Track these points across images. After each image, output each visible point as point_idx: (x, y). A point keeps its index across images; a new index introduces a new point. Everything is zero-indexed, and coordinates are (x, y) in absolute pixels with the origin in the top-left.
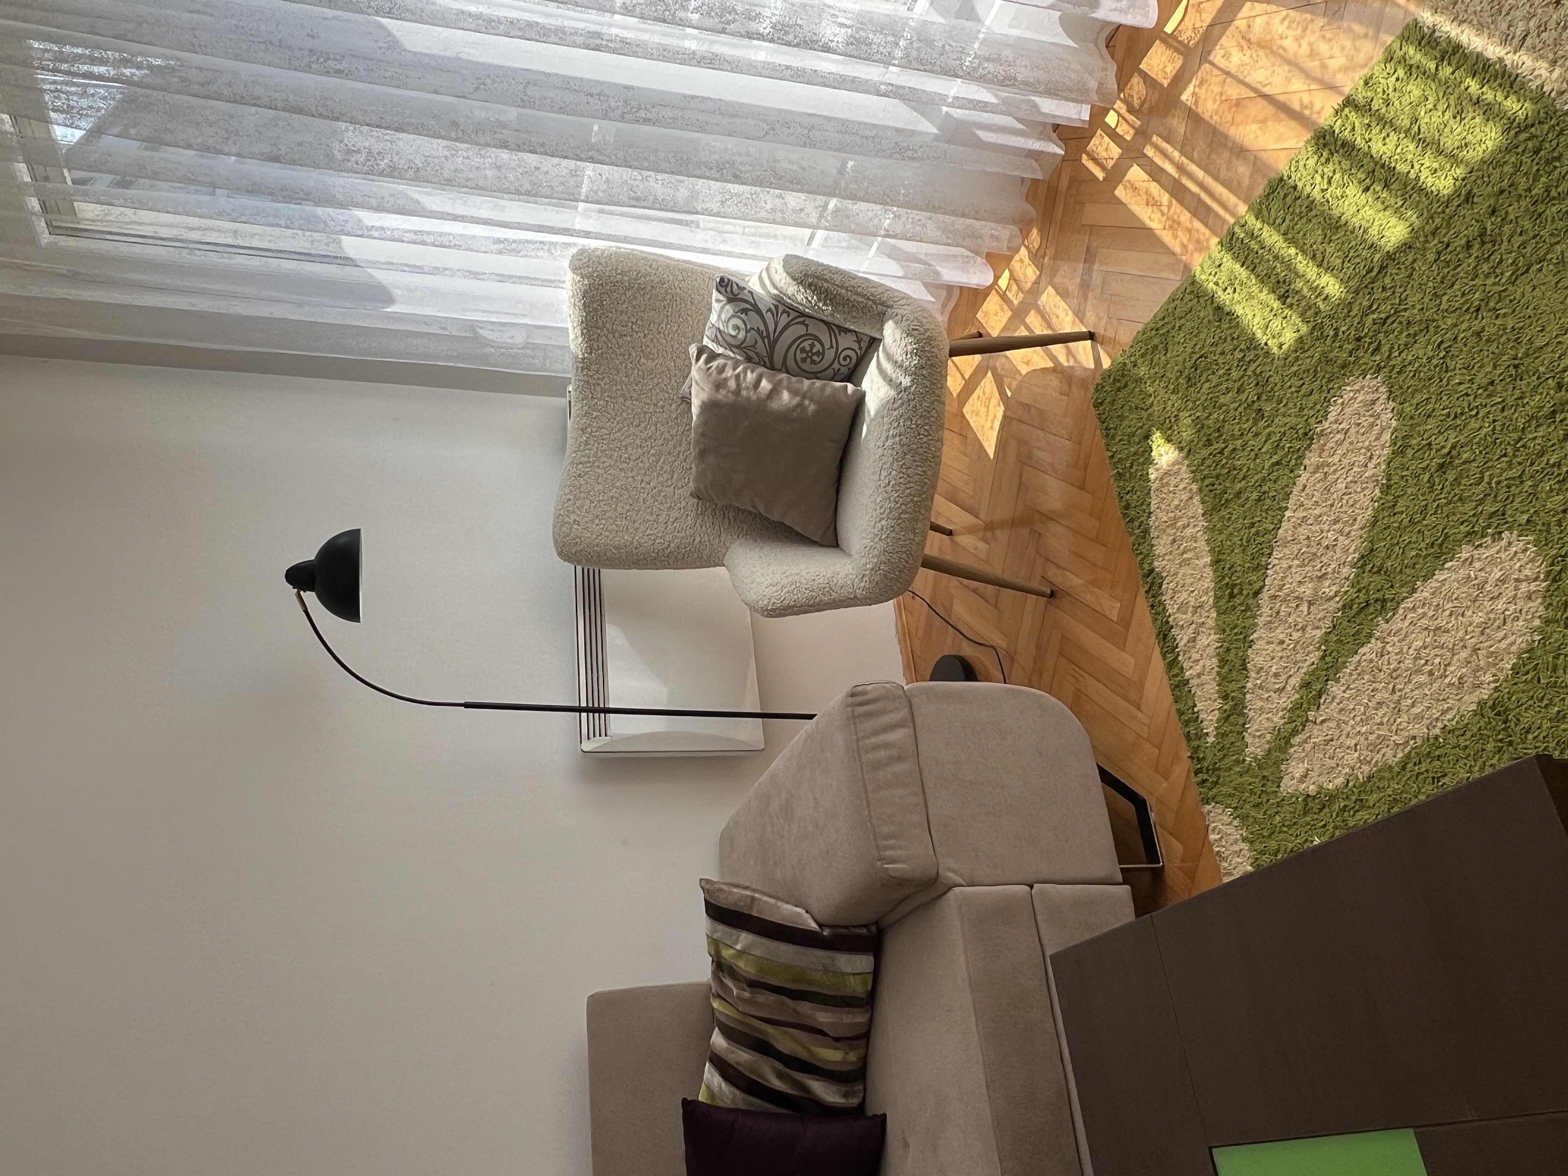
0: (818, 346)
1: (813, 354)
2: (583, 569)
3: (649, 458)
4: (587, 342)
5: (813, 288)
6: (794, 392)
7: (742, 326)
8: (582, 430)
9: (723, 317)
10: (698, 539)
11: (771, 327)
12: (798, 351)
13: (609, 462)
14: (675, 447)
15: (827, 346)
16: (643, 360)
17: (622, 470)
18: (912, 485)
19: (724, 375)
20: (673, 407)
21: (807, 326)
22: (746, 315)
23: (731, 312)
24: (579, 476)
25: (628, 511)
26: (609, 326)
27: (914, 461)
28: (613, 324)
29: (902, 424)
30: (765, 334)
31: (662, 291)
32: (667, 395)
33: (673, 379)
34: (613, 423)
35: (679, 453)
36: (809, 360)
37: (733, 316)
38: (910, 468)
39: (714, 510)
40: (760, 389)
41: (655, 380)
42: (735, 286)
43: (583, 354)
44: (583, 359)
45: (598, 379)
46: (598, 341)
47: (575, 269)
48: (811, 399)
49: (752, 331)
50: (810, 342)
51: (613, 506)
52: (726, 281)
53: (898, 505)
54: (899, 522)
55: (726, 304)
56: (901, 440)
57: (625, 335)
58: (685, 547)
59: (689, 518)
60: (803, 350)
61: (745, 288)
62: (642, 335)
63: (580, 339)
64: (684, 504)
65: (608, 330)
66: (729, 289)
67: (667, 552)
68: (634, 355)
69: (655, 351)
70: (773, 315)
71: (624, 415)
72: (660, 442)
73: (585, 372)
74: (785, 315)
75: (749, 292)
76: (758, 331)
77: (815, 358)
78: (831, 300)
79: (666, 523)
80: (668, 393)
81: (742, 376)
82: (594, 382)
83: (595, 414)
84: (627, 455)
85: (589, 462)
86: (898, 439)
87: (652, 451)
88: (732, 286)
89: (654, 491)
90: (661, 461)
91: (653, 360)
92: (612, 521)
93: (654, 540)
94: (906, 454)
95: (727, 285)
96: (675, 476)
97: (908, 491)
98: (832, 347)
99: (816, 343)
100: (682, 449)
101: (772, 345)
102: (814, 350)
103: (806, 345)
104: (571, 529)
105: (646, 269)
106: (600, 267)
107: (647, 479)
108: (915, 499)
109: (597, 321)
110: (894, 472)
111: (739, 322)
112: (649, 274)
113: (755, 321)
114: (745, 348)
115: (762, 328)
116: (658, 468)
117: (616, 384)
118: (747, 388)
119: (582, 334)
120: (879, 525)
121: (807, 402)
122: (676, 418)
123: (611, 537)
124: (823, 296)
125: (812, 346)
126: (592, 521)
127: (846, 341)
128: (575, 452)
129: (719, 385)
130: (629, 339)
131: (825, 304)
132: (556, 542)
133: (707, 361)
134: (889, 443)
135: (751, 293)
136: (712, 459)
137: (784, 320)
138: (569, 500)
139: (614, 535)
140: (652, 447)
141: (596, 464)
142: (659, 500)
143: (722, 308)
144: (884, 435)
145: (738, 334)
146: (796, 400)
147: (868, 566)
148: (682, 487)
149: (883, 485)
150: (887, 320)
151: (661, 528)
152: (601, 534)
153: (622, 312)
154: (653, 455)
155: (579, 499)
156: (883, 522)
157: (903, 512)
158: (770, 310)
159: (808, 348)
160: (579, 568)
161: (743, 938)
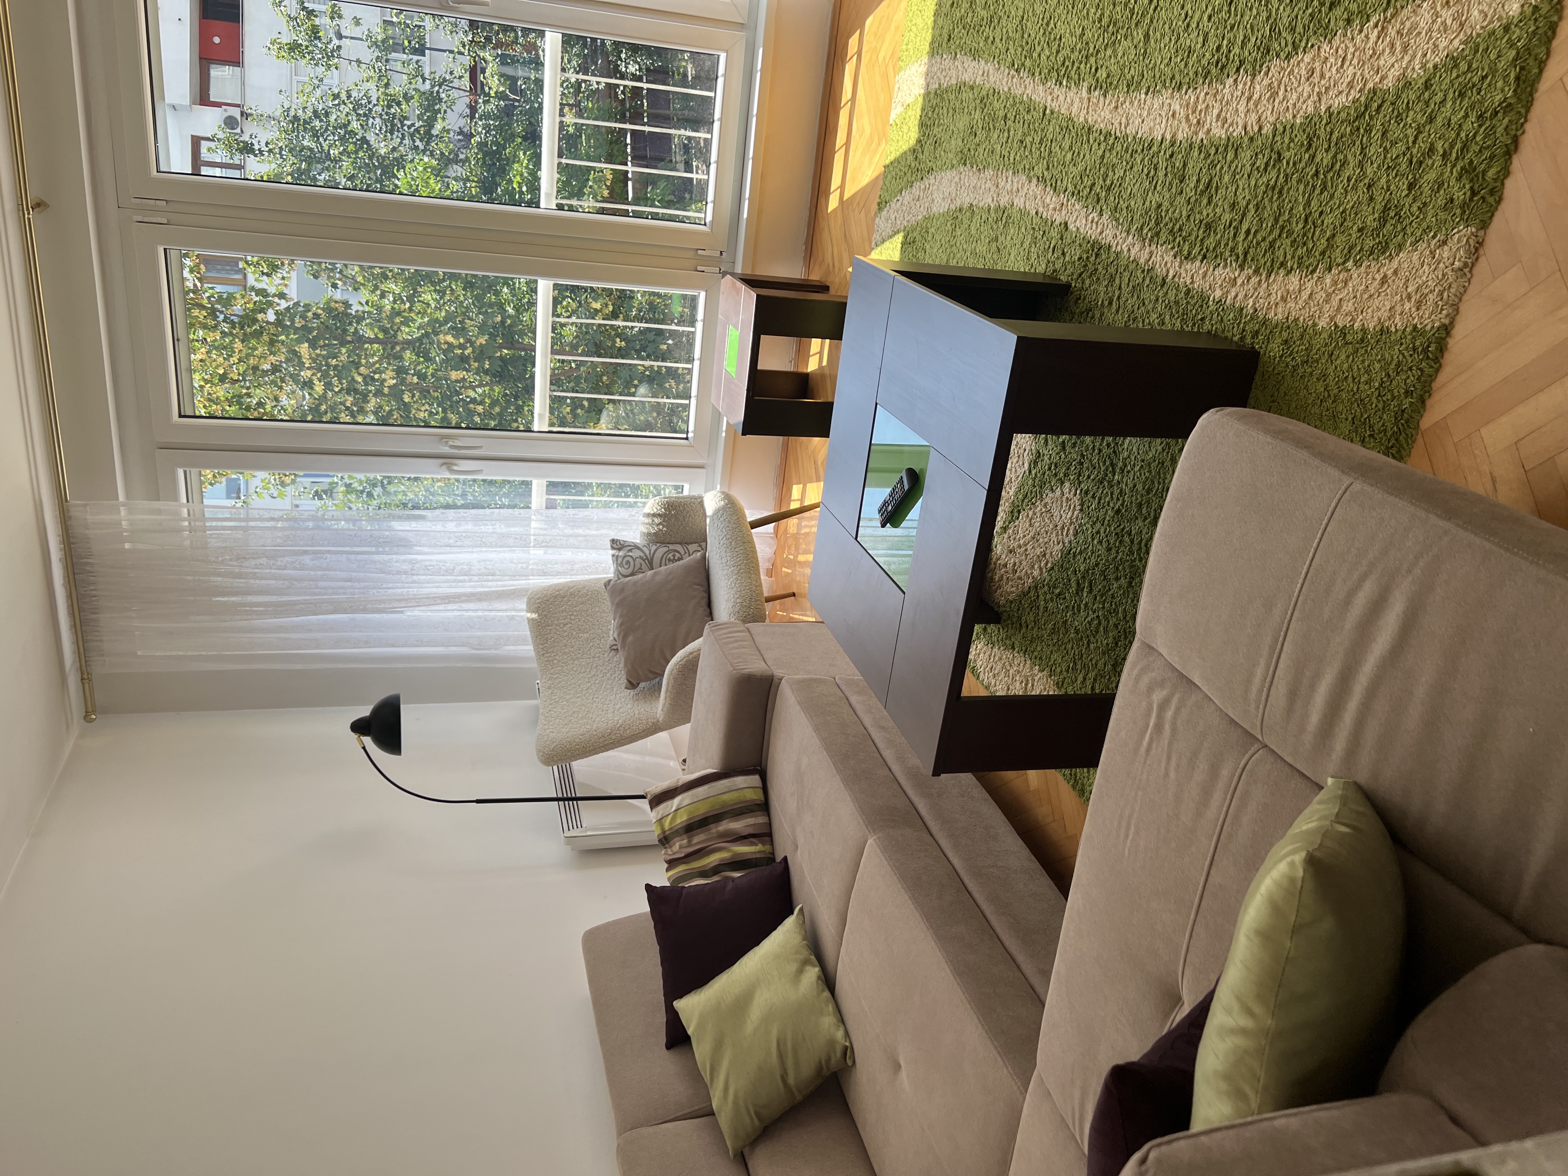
15: (683, 553)
42: (621, 541)
66: (617, 544)
95: (617, 542)
161: (676, 802)
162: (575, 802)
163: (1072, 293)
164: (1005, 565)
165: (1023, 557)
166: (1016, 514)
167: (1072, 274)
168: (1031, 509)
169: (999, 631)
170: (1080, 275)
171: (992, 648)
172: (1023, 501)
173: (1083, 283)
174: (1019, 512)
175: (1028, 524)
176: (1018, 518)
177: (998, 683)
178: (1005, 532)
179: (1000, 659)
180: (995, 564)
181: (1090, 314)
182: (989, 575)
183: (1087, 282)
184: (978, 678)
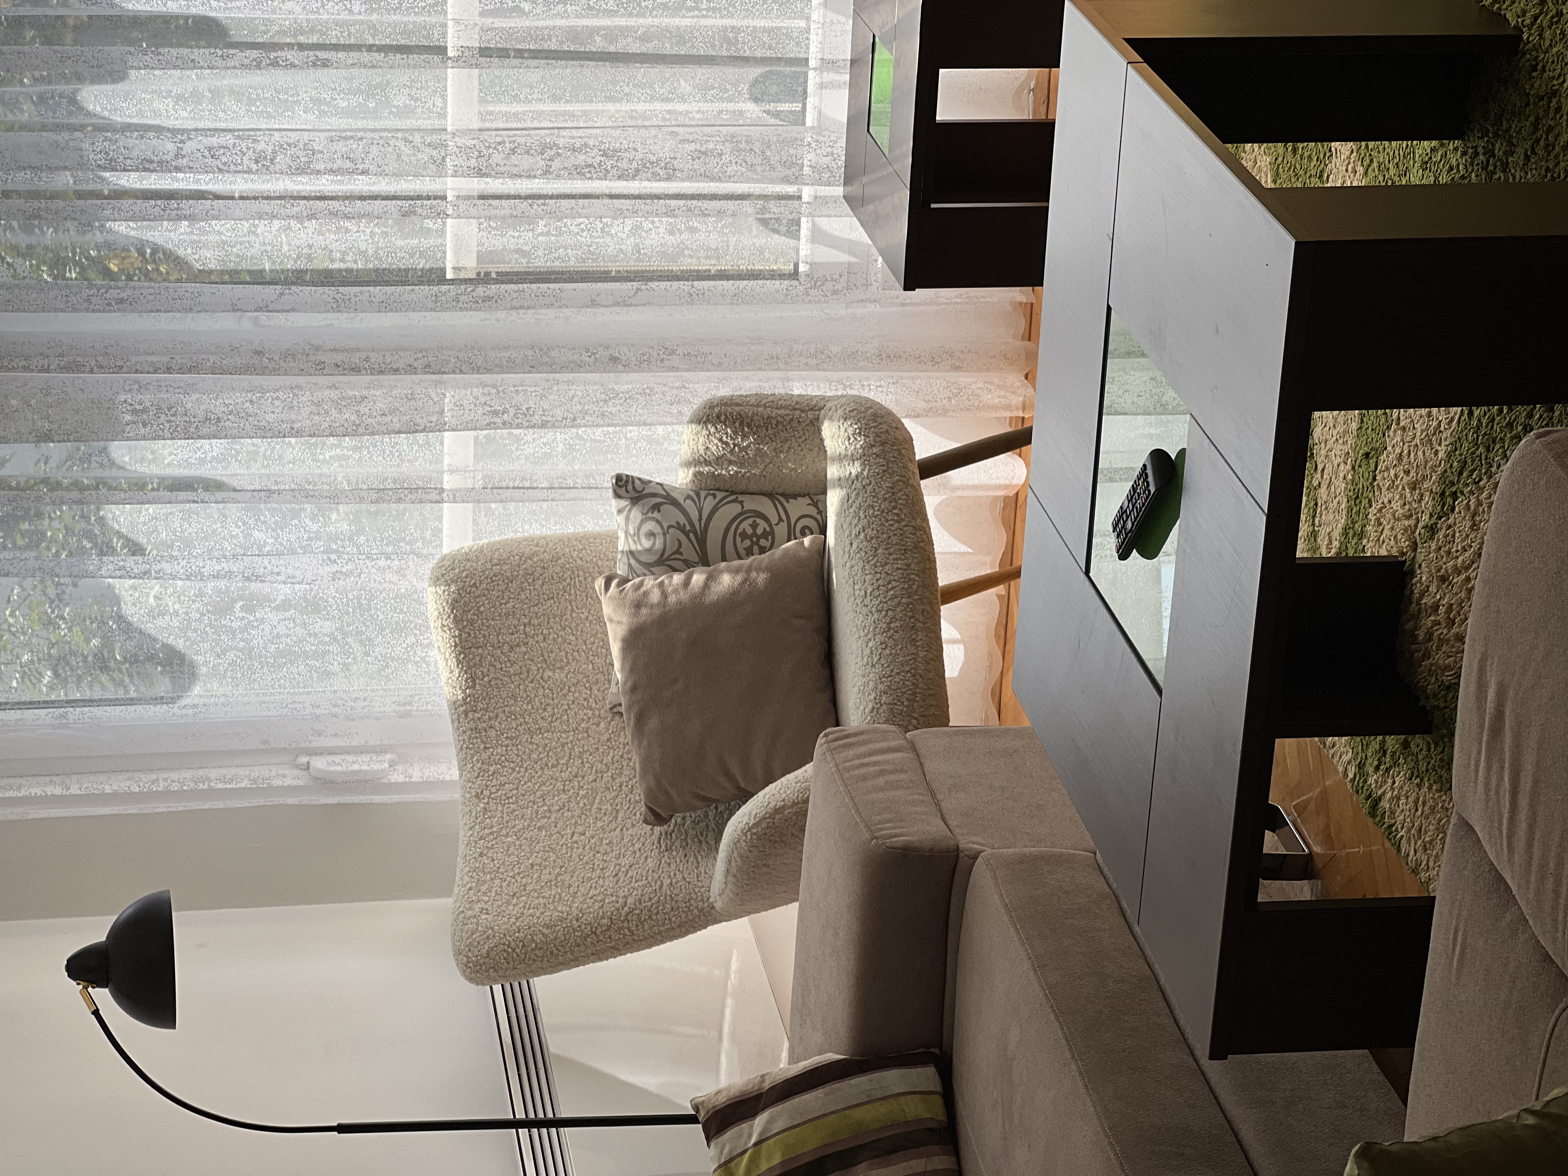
0: (762, 525)
1: (759, 538)
2: (502, 986)
3: (578, 803)
4: (466, 673)
5: (723, 418)
6: (737, 571)
7: (657, 529)
8: (477, 796)
9: (631, 531)
10: (667, 882)
11: (694, 514)
12: (738, 539)
13: (520, 824)
14: (614, 779)
15: (774, 521)
16: (548, 673)
17: (540, 829)
18: (894, 584)
19: (644, 589)
20: (602, 725)
21: (741, 503)
22: (659, 511)
23: (640, 517)
24: (481, 855)
25: (559, 874)
26: (493, 639)
27: (890, 554)
28: (498, 635)
29: (862, 516)
30: (688, 528)
31: (558, 569)
32: (590, 712)
33: (595, 688)
34: (519, 772)
35: (621, 786)
36: (756, 548)
37: (642, 522)
38: (886, 564)
39: (685, 840)
40: (691, 586)
41: (570, 697)
42: (637, 481)
43: (464, 692)
44: (464, 699)
45: (490, 719)
46: (481, 665)
47: (436, 581)
48: (759, 570)
49: (671, 530)
50: (750, 521)
51: (535, 876)
52: (625, 478)
53: (884, 613)
54: (889, 634)
55: (630, 510)
56: (866, 536)
57: (518, 645)
58: (650, 899)
59: (649, 860)
60: (744, 536)
61: (650, 482)
62: (541, 637)
63: (457, 671)
64: (637, 846)
65: (493, 646)
66: (630, 487)
67: (623, 912)
68: (534, 668)
69: (563, 654)
70: (695, 503)
71: (535, 756)
72: (591, 778)
73: (470, 715)
74: (711, 497)
75: (657, 483)
76: (680, 528)
77: (763, 542)
78: (749, 426)
79: (616, 875)
80: (591, 709)
81: (666, 582)
82: (484, 725)
83: (492, 769)
84: (546, 808)
85: (492, 833)
86: (862, 535)
87: (581, 792)
88: (633, 482)
89: (592, 841)
90: (597, 801)
91: (561, 668)
92: (536, 895)
93: (603, 900)
94: (876, 549)
95: (627, 482)
96: (620, 816)
97: (892, 592)
98: (781, 520)
99: (758, 520)
100: (624, 779)
101: (702, 540)
102: (759, 531)
103: (746, 526)
104: (478, 924)
105: (531, 549)
106: (469, 564)
107: (580, 829)
108: (904, 600)
109: (475, 637)
110: (868, 577)
111: (650, 526)
112: (536, 554)
113: (673, 515)
114: (667, 560)
115: (683, 520)
116: (594, 810)
117: (516, 718)
118: (675, 591)
119: (459, 662)
120: (867, 651)
121: (754, 574)
122: (608, 740)
123: (538, 914)
124: (737, 424)
125: (754, 526)
126: (508, 903)
127: (798, 508)
128: (471, 829)
129: (638, 605)
130: (523, 649)
131: (744, 437)
132: (458, 953)
133: (619, 585)
134: (855, 546)
135: (661, 485)
136: (653, 723)
137: (709, 504)
138: (470, 889)
139: (541, 910)
140: (581, 787)
141: (504, 832)
142: (602, 851)
143: (627, 518)
144: (848, 542)
145: (654, 543)
146: (739, 578)
147: (867, 710)
148: (633, 825)
149: (859, 601)
150: (822, 422)
151: (609, 883)
152: (523, 913)
153: (507, 615)
154: (584, 797)
155: (484, 882)
156: (870, 644)
157: (893, 619)
158: (689, 497)
159: (750, 531)
160: (498, 988)
161: (759, 1122)
162: (553, 1131)
163: (1524, 54)
164: (1436, 607)
165: (1463, 595)
166: (1449, 500)
167: (1524, 12)
168: (1472, 492)
169: (1429, 750)
170: (1536, 18)
171: (1419, 786)
172: (1460, 473)
173: (1540, 35)
174: (1455, 497)
175: (1469, 524)
176: (1453, 510)
177: (1431, 864)
178: (1432, 538)
179: (1433, 809)
180: (1419, 604)
181: (1554, 104)
182: (1408, 626)
183: (1547, 34)
184: (1399, 850)
